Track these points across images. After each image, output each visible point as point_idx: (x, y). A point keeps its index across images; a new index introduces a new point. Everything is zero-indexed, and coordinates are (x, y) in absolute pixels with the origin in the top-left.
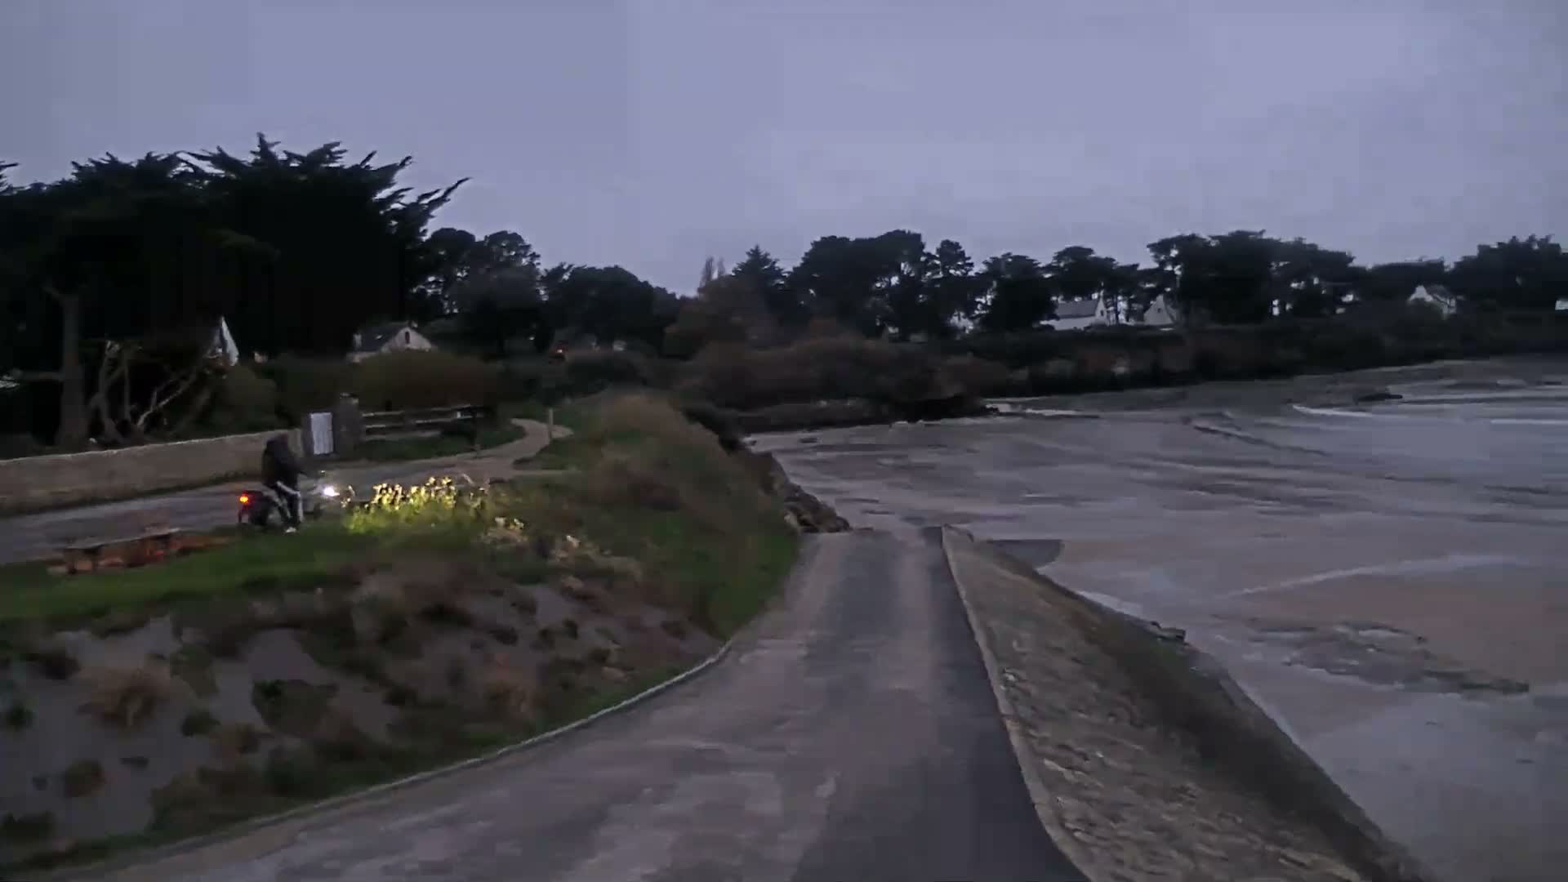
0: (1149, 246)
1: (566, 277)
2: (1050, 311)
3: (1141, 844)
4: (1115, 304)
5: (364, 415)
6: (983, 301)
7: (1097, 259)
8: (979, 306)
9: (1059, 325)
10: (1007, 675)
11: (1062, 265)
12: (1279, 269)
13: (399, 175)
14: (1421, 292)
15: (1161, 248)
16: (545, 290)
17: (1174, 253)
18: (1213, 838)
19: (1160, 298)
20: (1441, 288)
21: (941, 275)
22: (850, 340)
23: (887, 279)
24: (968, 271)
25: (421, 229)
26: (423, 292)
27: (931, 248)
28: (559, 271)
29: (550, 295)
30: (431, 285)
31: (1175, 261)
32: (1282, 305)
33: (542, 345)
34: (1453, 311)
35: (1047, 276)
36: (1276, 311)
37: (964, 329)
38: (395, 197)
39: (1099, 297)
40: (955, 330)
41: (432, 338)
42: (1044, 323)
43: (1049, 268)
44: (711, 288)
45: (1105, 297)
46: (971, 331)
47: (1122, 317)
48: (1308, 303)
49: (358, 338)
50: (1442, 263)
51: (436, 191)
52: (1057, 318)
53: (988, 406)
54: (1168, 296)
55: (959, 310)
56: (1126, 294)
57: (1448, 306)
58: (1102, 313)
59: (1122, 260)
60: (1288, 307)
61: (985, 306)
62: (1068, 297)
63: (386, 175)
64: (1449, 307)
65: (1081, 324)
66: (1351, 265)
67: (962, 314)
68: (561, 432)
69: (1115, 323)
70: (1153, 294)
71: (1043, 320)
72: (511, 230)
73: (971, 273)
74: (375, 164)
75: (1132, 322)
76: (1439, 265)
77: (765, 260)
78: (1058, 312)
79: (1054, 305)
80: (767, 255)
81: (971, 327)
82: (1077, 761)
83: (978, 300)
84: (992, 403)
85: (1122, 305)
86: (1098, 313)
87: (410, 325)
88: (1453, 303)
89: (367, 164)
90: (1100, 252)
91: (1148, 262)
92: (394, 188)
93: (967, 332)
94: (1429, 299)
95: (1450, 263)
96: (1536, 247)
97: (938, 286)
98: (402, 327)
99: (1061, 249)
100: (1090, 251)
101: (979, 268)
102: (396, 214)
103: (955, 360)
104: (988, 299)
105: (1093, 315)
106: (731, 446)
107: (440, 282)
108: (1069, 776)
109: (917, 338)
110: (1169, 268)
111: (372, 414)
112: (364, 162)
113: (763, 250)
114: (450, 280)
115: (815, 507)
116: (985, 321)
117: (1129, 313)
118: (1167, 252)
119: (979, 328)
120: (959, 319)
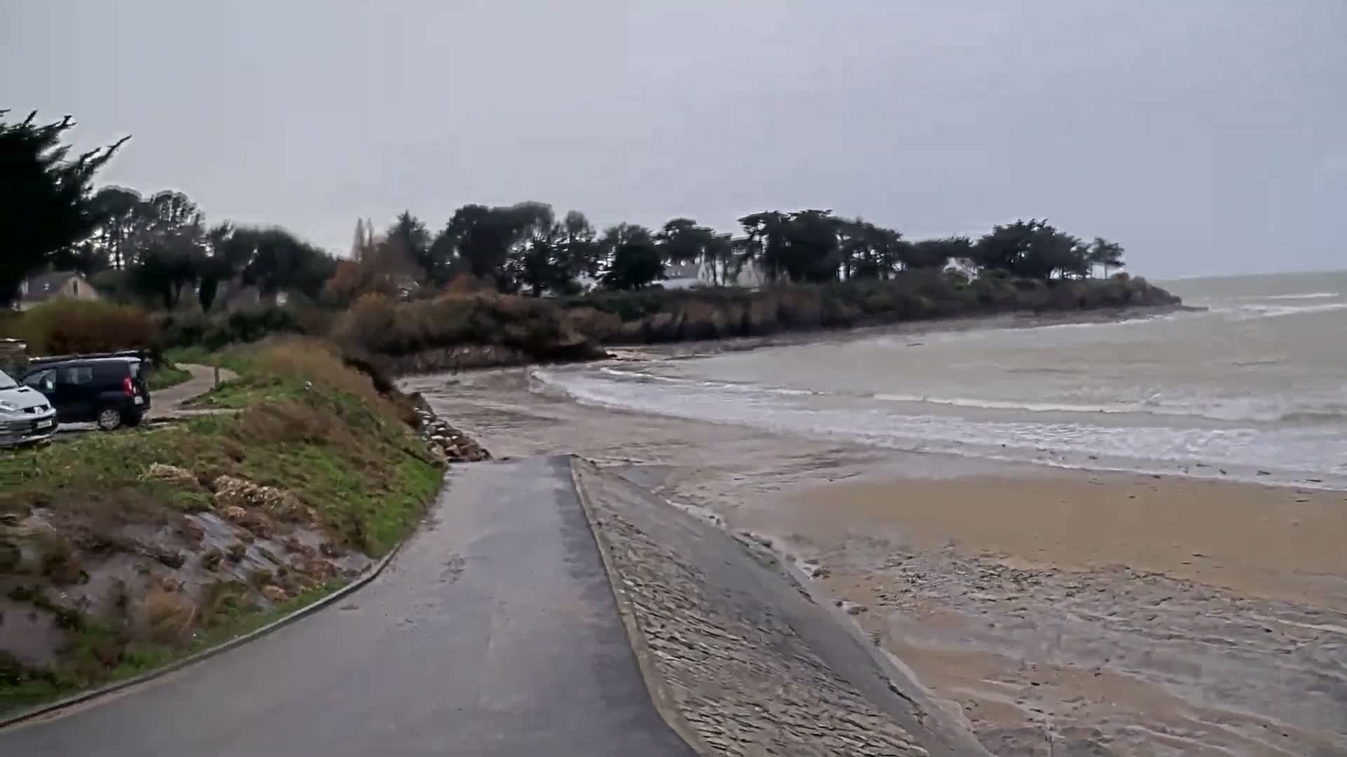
0: (740, 220)
1: (230, 236)
2: (659, 272)
3: (734, 717)
4: (714, 267)
5: (31, 359)
6: (605, 263)
7: (698, 230)
8: (601, 268)
9: (668, 285)
10: (625, 581)
11: (670, 233)
12: (843, 242)
13: (61, 135)
14: (953, 263)
15: (750, 221)
16: (210, 246)
17: (761, 226)
18: (792, 709)
19: (750, 262)
20: (968, 260)
21: (567, 241)
22: (488, 295)
23: (522, 244)
24: (591, 238)
25: (87, 186)
26: (89, 247)
27: (560, 217)
28: (224, 230)
29: (215, 251)
30: (97, 238)
31: (762, 233)
32: (847, 271)
33: (207, 297)
34: (976, 277)
35: (658, 243)
36: (842, 275)
37: (588, 287)
38: (59, 154)
39: (701, 261)
40: (578, 288)
41: (99, 288)
42: (654, 282)
43: (659, 237)
44: (363, 249)
45: (706, 260)
46: (595, 290)
47: (719, 279)
48: (867, 269)
49: (25, 288)
50: (967, 240)
51: (98, 150)
52: (666, 278)
53: (609, 353)
54: (755, 262)
55: (585, 270)
56: (723, 259)
57: (972, 273)
58: (703, 275)
59: (719, 231)
60: (851, 272)
61: (606, 268)
62: (676, 261)
63: (50, 134)
64: (974, 274)
65: (685, 283)
66: (898, 240)
67: (587, 274)
68: (226, 375)
69: (713, 284)
70: (744, 259)
71: (654, 279)
72: (175, 191)
73: (594, 240)
74: (38, 123)
75: (728, 284)
76: (965, 243)
77: (413, 224)
78: (667, 273)
79: (663, 268)
80: (415, 218)
81: (594, 285)
82: (683, 650)
83: (599, 262)
84: (613, 350)
85: (719, 268)
86: (700, 276)
87: (78, 275)
88: (976, 272)
89: (30, 123)
90: (700, 225)
91: (740, 233)
92: (58, 146)
93: (590, 290)
94: (959, 268)
95: (974, 240)
96: (1036, 229)
97: (566, 250)
98: (70, 277)
99: (668, 220)
100: (692, 223)
101: (599, 235)
102: (59, 173)
103: (579, 313)
104: (609, 261)
105: (696, 276)
106: (383, 387)
107: (107, 238)
108: (676, 662)
109: (546, 293)
110: (757, 238)
111: (38, 358)
112: (27, 121)
113: (412, 215)
114: (116, 235)
115: (461, 440)
116: (607, 280)
117: (725, 275)
118: (755, 225)
119: (601, 285)
120: (585, 278)
